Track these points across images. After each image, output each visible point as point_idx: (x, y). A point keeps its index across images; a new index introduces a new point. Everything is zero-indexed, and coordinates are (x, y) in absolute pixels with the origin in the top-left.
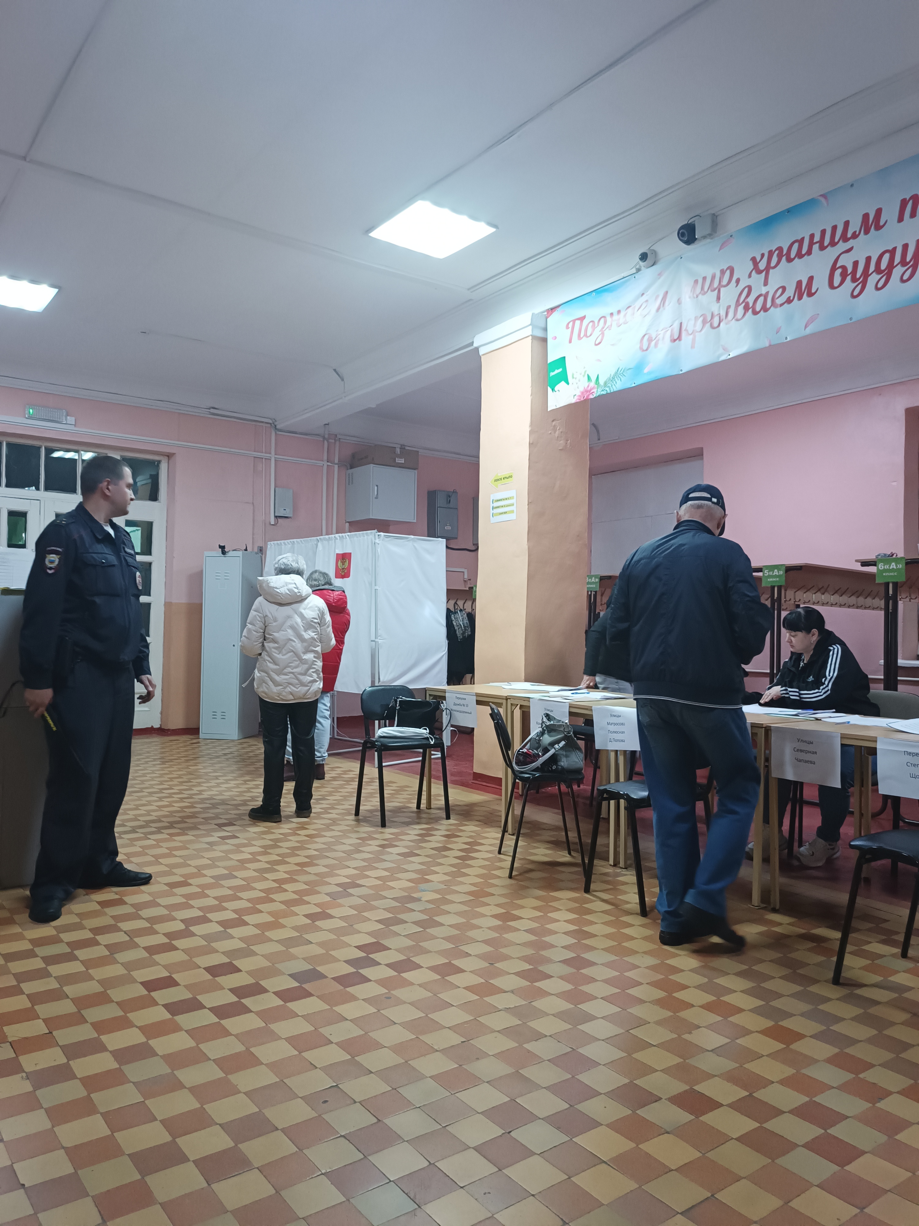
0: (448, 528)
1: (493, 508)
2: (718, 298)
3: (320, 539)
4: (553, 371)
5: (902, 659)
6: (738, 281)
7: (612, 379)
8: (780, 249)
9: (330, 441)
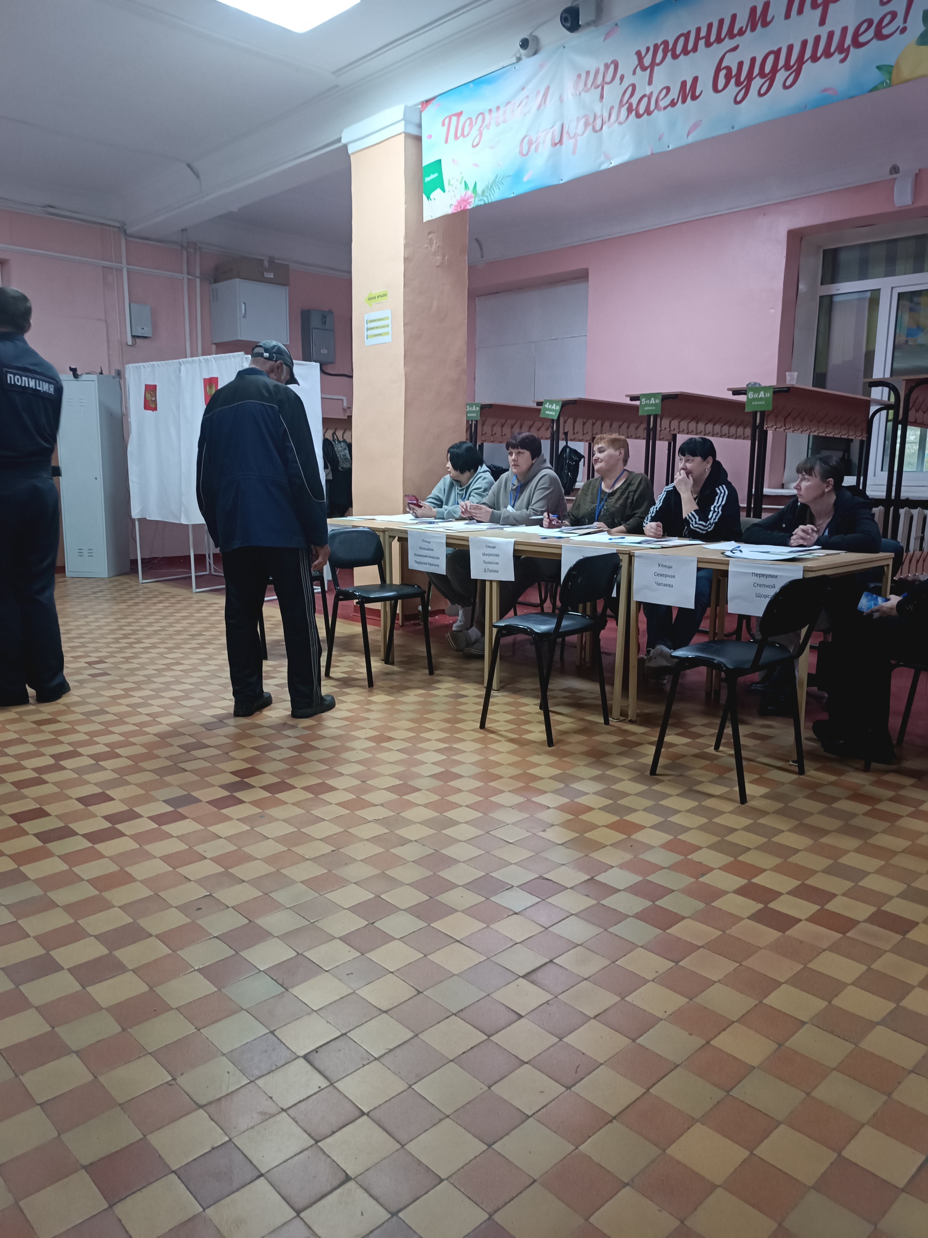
0: (324, 351)
1: (368, 329)
2: (602, 97)
3: (183, 362)
4: (429, 176)
5: (769, 488)
6: (622, 78)
7: (490, 188)
8: (666, 43)
9: (190, 250)
